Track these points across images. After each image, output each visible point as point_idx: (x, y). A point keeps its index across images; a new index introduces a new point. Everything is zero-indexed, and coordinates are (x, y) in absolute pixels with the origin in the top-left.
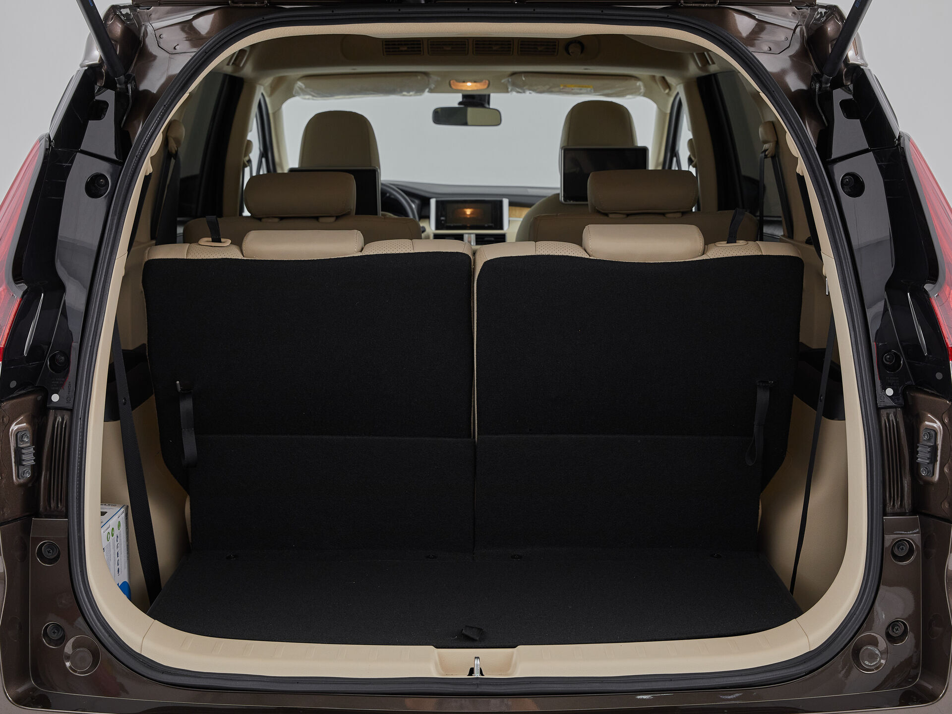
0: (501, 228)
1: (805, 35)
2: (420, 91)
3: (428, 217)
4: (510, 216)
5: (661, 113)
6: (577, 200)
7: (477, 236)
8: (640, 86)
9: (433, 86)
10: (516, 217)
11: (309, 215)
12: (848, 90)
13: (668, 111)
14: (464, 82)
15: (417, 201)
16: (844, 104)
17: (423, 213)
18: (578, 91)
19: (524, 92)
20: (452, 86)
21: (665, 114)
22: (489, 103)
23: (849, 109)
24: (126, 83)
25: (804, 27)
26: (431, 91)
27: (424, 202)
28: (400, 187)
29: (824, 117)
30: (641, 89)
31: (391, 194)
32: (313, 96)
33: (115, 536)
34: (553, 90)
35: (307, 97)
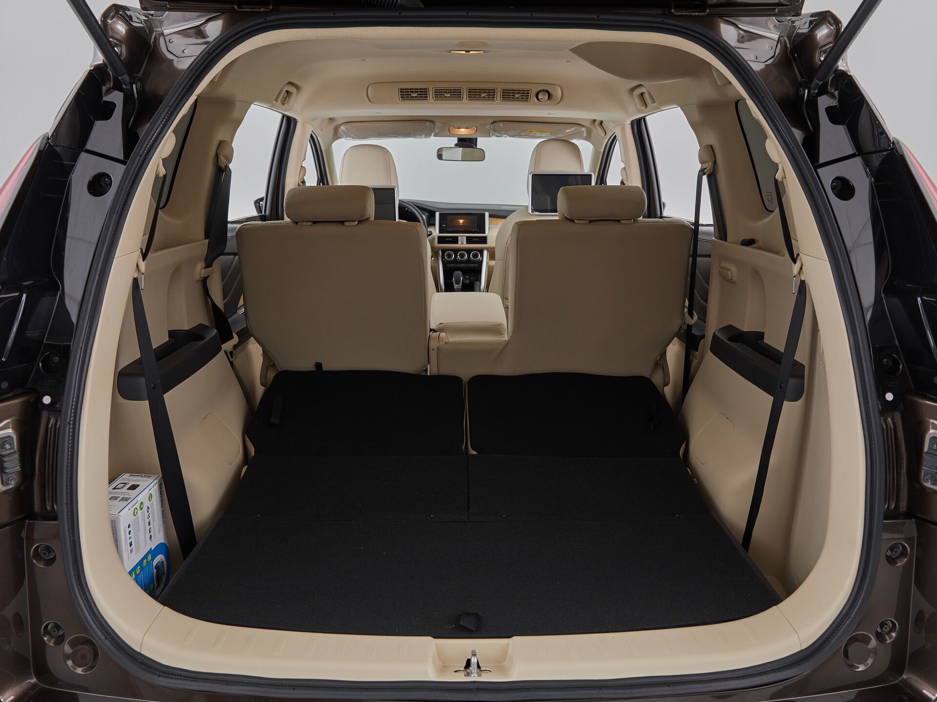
0: (484, 233)
1: (788, 45)
2: (428, 135)
3: (434, 225)
4: (489, 225)
5: (596, 152)
6: (540, 212)
7: (467, 237)
8: (583, 131)
9: (437, 131)
10: (494, 225)
11: (339, 220)
12: (832, 96)
13: (602, 151)
14: (459, 128)
15: (426, 214)
16: (829, 110)
17: (431, 222)
18: (540, 135)
19: (501, 136)
20: (451, 132)
21: (600, 152)
22: (476, 146)
23: (834, 115)
24: (131, 84)
25: (786, 39)
26: (436, 135)
27: (431, 214)
28: (415, 204)
29: (809, 123)
30: (584, 134)
31: (409, 208)
32: (353, 138)
33: (145, 508)
34: (523, 134)
35: (349, 139)
